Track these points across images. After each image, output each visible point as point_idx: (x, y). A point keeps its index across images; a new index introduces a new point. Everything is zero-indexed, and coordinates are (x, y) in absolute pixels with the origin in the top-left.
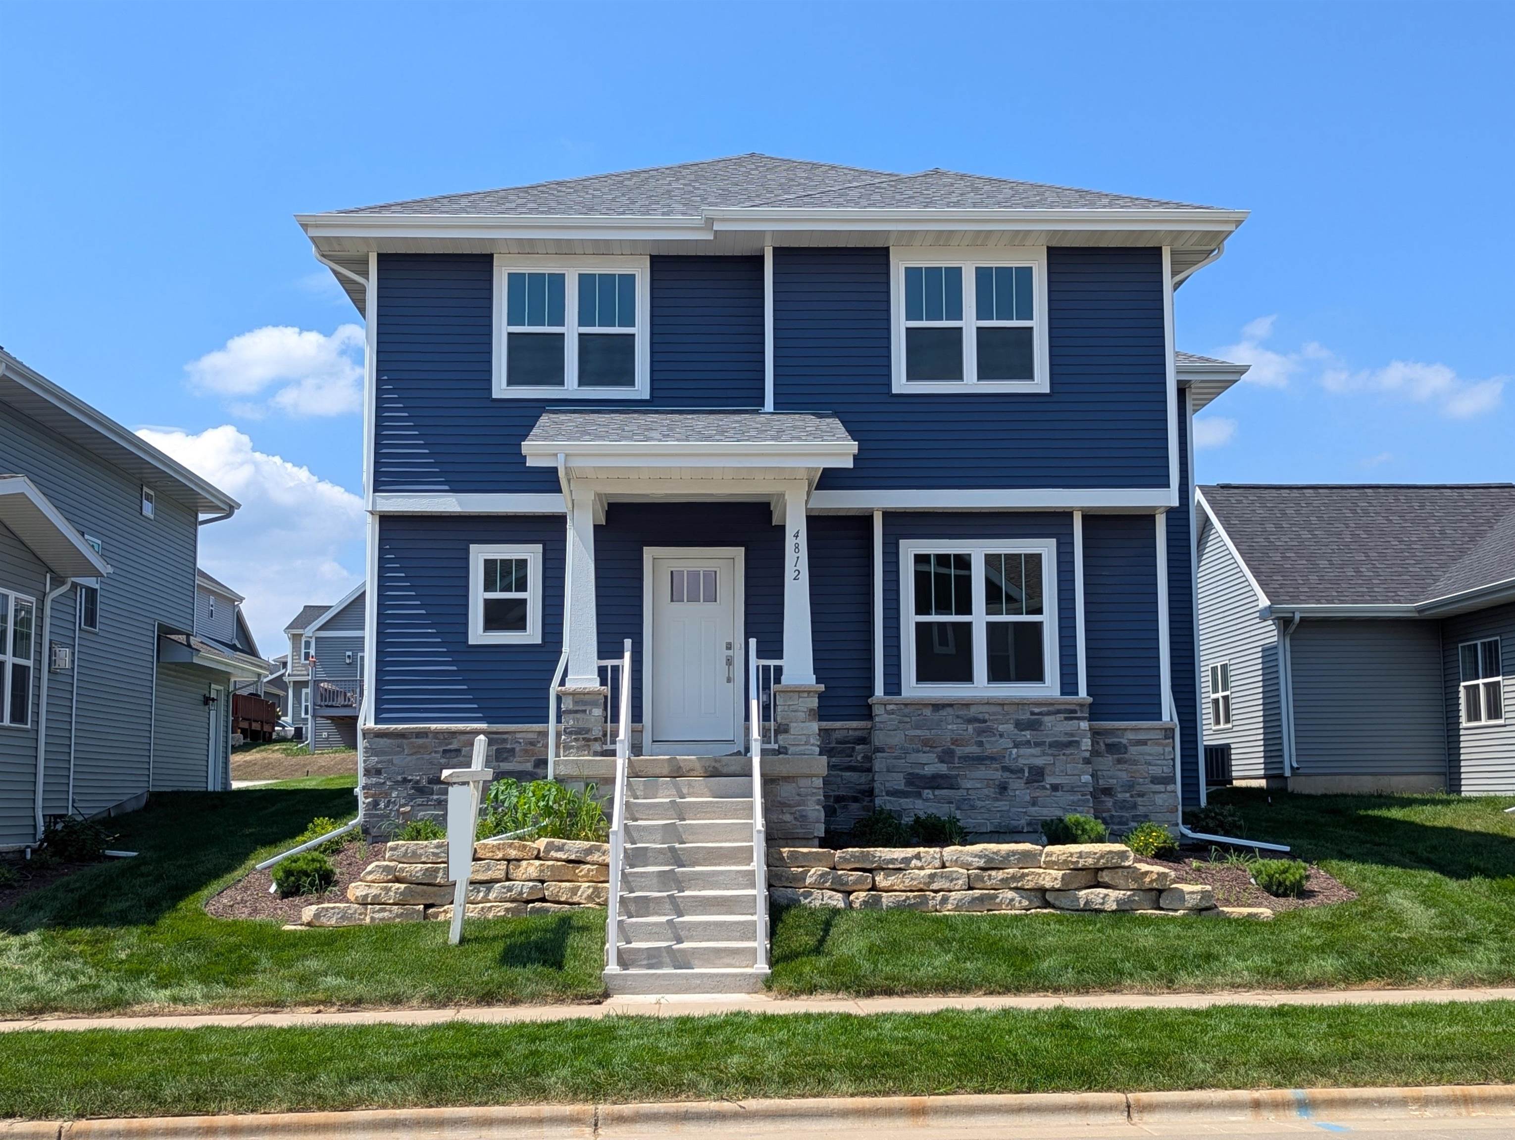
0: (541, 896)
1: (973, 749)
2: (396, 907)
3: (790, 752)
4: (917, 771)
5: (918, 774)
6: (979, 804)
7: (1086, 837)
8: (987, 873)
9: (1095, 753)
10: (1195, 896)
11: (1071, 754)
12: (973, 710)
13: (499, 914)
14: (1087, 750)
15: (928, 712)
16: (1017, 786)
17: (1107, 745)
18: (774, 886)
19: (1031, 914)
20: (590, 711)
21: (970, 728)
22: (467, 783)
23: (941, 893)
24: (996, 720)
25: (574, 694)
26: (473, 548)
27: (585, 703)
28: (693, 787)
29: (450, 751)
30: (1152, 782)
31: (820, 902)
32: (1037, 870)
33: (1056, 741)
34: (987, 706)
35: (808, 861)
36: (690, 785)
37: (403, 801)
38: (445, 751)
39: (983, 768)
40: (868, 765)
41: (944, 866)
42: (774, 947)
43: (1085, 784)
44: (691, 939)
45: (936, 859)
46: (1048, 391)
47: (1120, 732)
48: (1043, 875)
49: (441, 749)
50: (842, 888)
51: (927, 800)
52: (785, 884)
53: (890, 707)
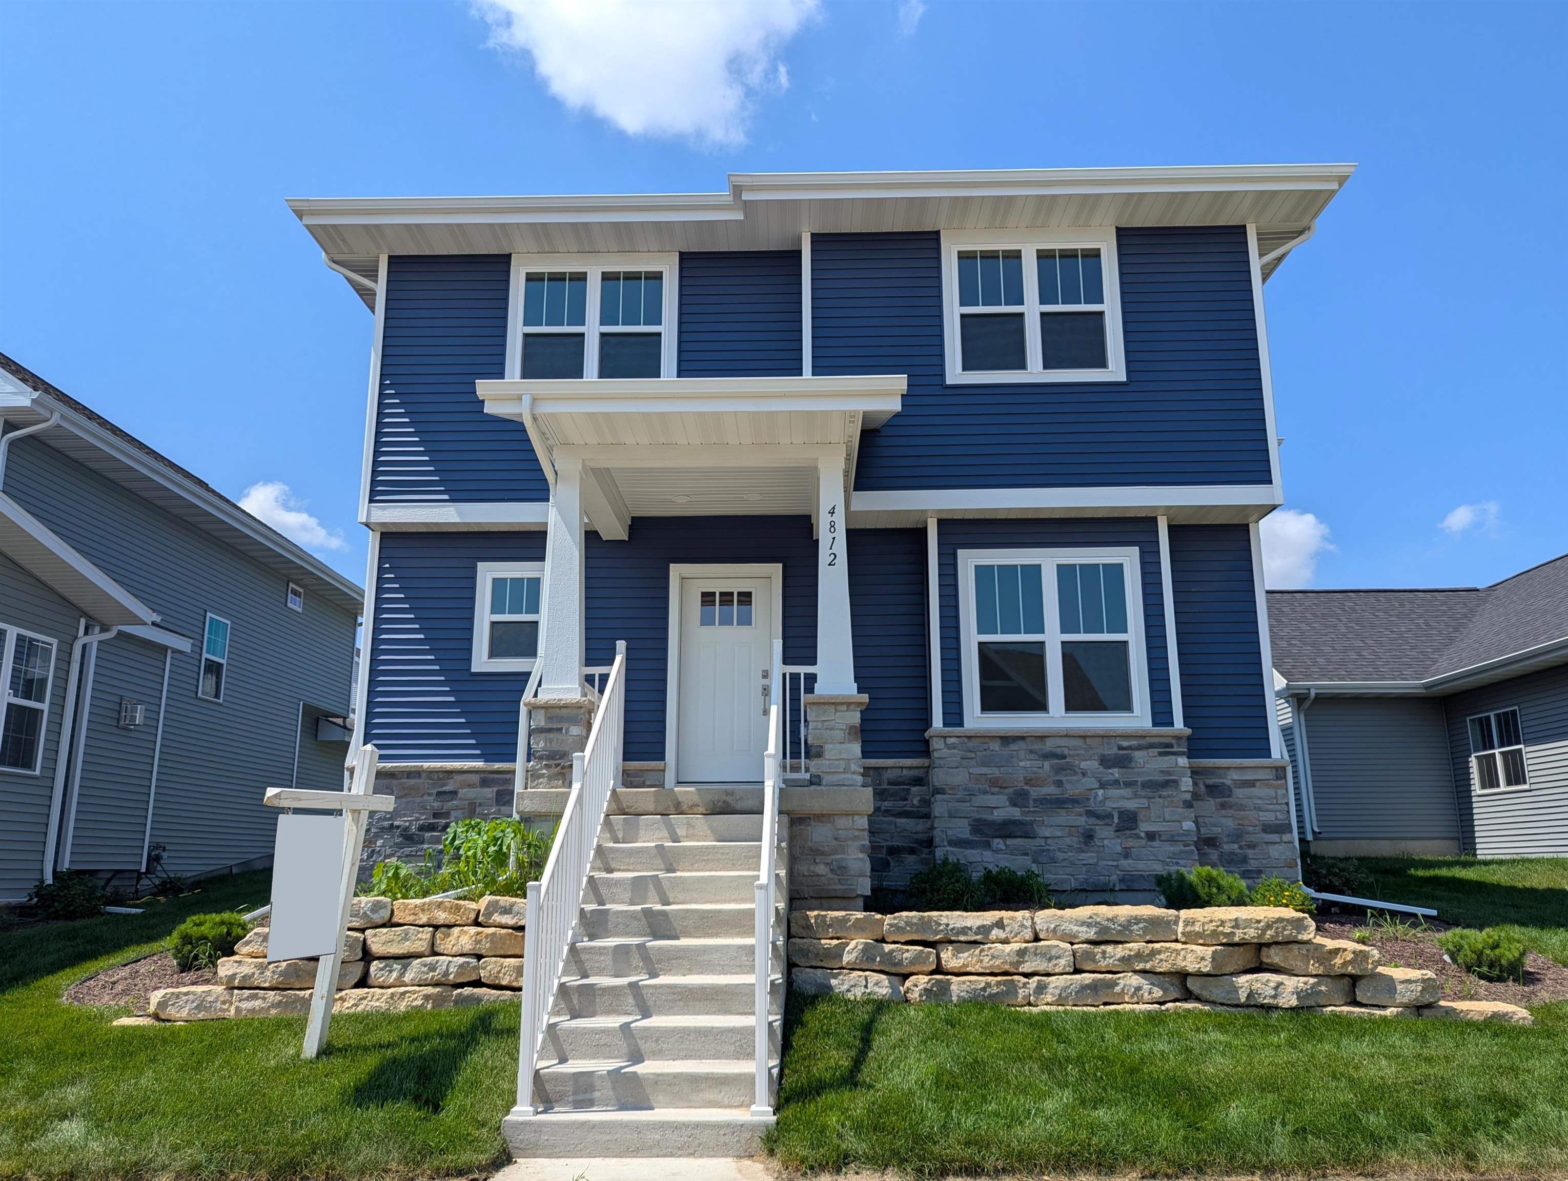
0: (474, 977)
1: (1050, 790)
2: (272, 993)
3: (824, 783)
4: (985, 816)
5: (985, 820)
6: (1060, 856)
7: (1225, 897)
8: (1099, 949)
9: (1196, 796)
10: (1412, 987)
11: (1169, 796)
12: (1049, 745)
13: (414, 1004)
14: (1188, 791)
15: (995, 746)
16: (1106, 835)
17: (1207, 786)
18: (798, 966)
19: (1167, 1010)
20: (567, 729)
21: (1047, 765)
22: (339, 813)
23: (1036, 978)
24: (1078, 755)
25: (546, 707)
26: (481, 566)
27: (561, 719)
28: (694, 827)
29: (445, 793)
30: (1264, 831)
31: (863, 990)
32: (1173, 945)
33: (1150, 781)
34: (1065, 739)
35: (842, 930)
36: (689, 825)
37: (389, 851)
38: (439, 794)
39: (1063, 812)
40: (924, 810)
41: (1037, 939)
42: (787, 1071)
43: (1188, 833)
44: (658, 1054)
45: (1026, 928)
46: (1123, 378)
47: (1222, 771)
48: (1182, 953)
49: (435, 791)
50: (893, 970)
51: (997, 851)
52: (814, 964)
53: (951, 741)
